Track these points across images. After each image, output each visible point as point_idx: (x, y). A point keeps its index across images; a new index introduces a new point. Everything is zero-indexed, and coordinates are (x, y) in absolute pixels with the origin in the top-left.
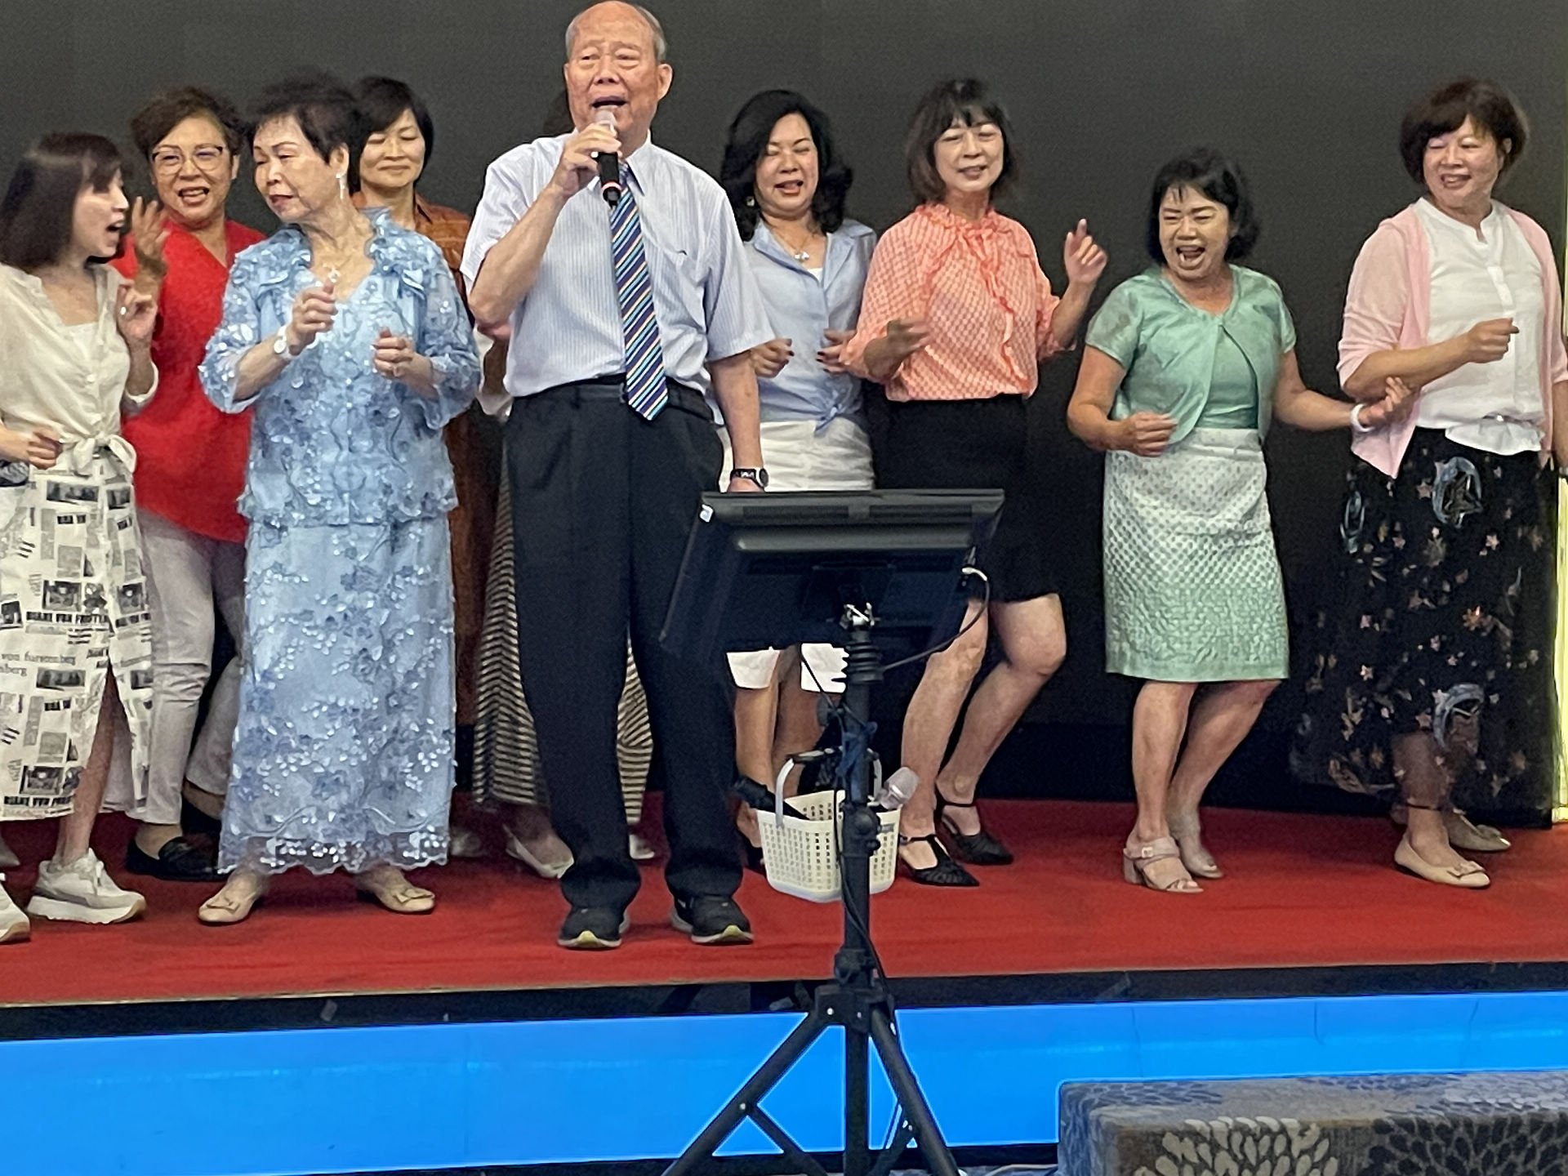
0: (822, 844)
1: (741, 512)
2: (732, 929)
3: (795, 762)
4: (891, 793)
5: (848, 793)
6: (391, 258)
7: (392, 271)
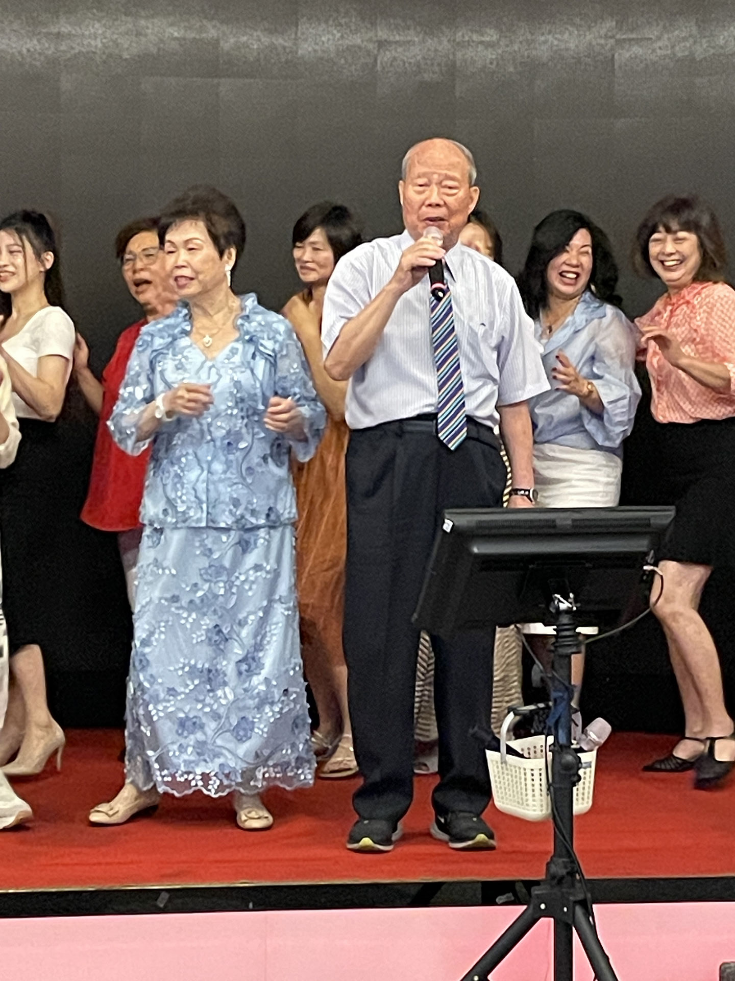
0: (536, 777)
1: (473, 524)
2: (481, 837)
3: (515, 714)
4: (589, 737)
5: (556, 739)
6: (252, 330)
7: (251, 340)
